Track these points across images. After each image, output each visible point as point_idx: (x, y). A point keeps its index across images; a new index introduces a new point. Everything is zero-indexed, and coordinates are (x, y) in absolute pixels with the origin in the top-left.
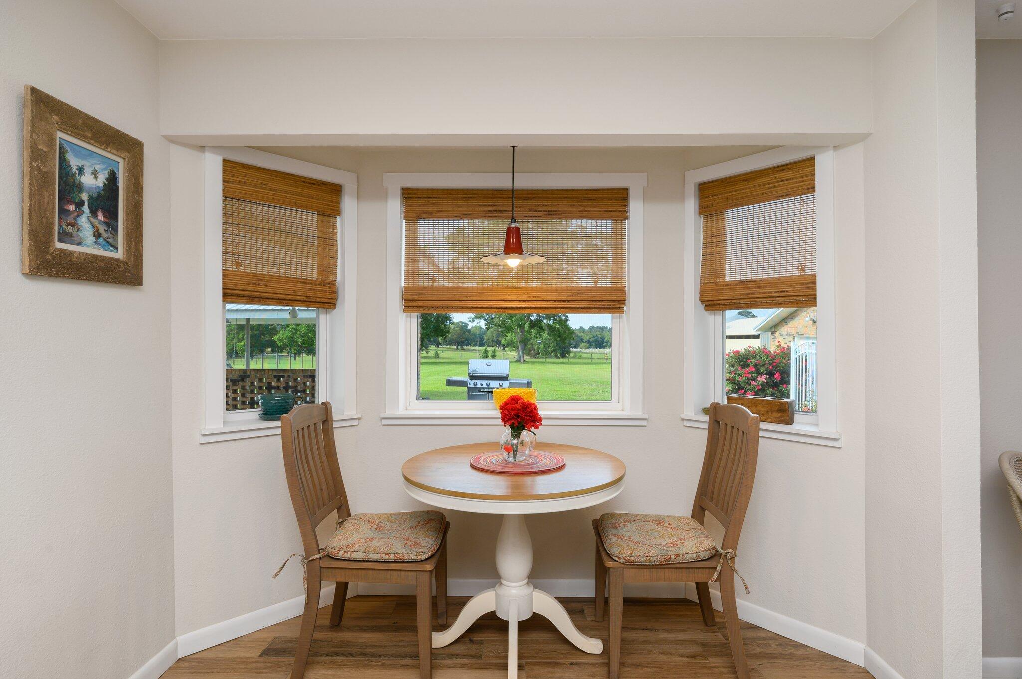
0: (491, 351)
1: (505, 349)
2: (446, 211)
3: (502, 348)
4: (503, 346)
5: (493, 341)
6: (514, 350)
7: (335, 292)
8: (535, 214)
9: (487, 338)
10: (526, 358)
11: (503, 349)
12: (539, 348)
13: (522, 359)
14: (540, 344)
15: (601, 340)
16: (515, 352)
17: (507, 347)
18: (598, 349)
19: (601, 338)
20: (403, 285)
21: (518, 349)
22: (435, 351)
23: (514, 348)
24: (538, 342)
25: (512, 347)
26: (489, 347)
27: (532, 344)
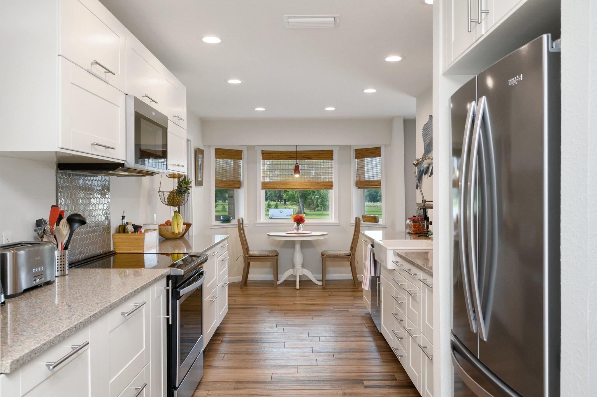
0: (273, 205)
1: (287, 203)
2: (275, 158)
3: (283, 202)
4: (285, 200)
5: (275, 196)
6: (295, 204)
7: (241, 184)
8: (304, 158)
9: (270, 193)
10: (306, 211)
11: (285, 203)
12: (317, 202)
13: (302, 212)
14: (318, 198)
15: (375, 194)
16: (296, 206)
17: (288, 201)
18: (372, 203)
19: (375, 192)
20: (261, 181)
21: (299, 202)
22: (222, 206)
23: (295, 201)
24: (316, 196)
25: (293, 201)
26: (272, 201)
27: (311, 199)
